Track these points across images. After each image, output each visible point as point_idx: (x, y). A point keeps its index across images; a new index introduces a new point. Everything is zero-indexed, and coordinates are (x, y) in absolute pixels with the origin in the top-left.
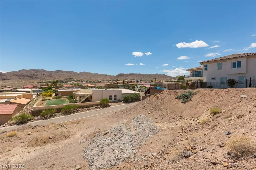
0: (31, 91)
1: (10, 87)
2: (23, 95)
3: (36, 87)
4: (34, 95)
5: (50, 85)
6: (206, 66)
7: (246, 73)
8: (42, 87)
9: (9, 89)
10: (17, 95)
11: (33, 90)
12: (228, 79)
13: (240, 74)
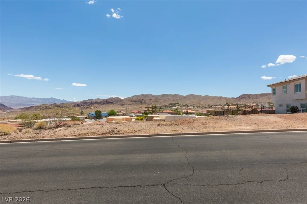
0: (134, 115)
1: (123, 111)
2: (126, 118)
3: (140, 112)
4: (133, 119)
5: (151, 110)
6: (274, 90)
7: (305, 98)
8: (145, 112)
9: (122, 114)
10: (122, 118)
11: (136, 115)
12: (292, 106)
13: (302, 99)
